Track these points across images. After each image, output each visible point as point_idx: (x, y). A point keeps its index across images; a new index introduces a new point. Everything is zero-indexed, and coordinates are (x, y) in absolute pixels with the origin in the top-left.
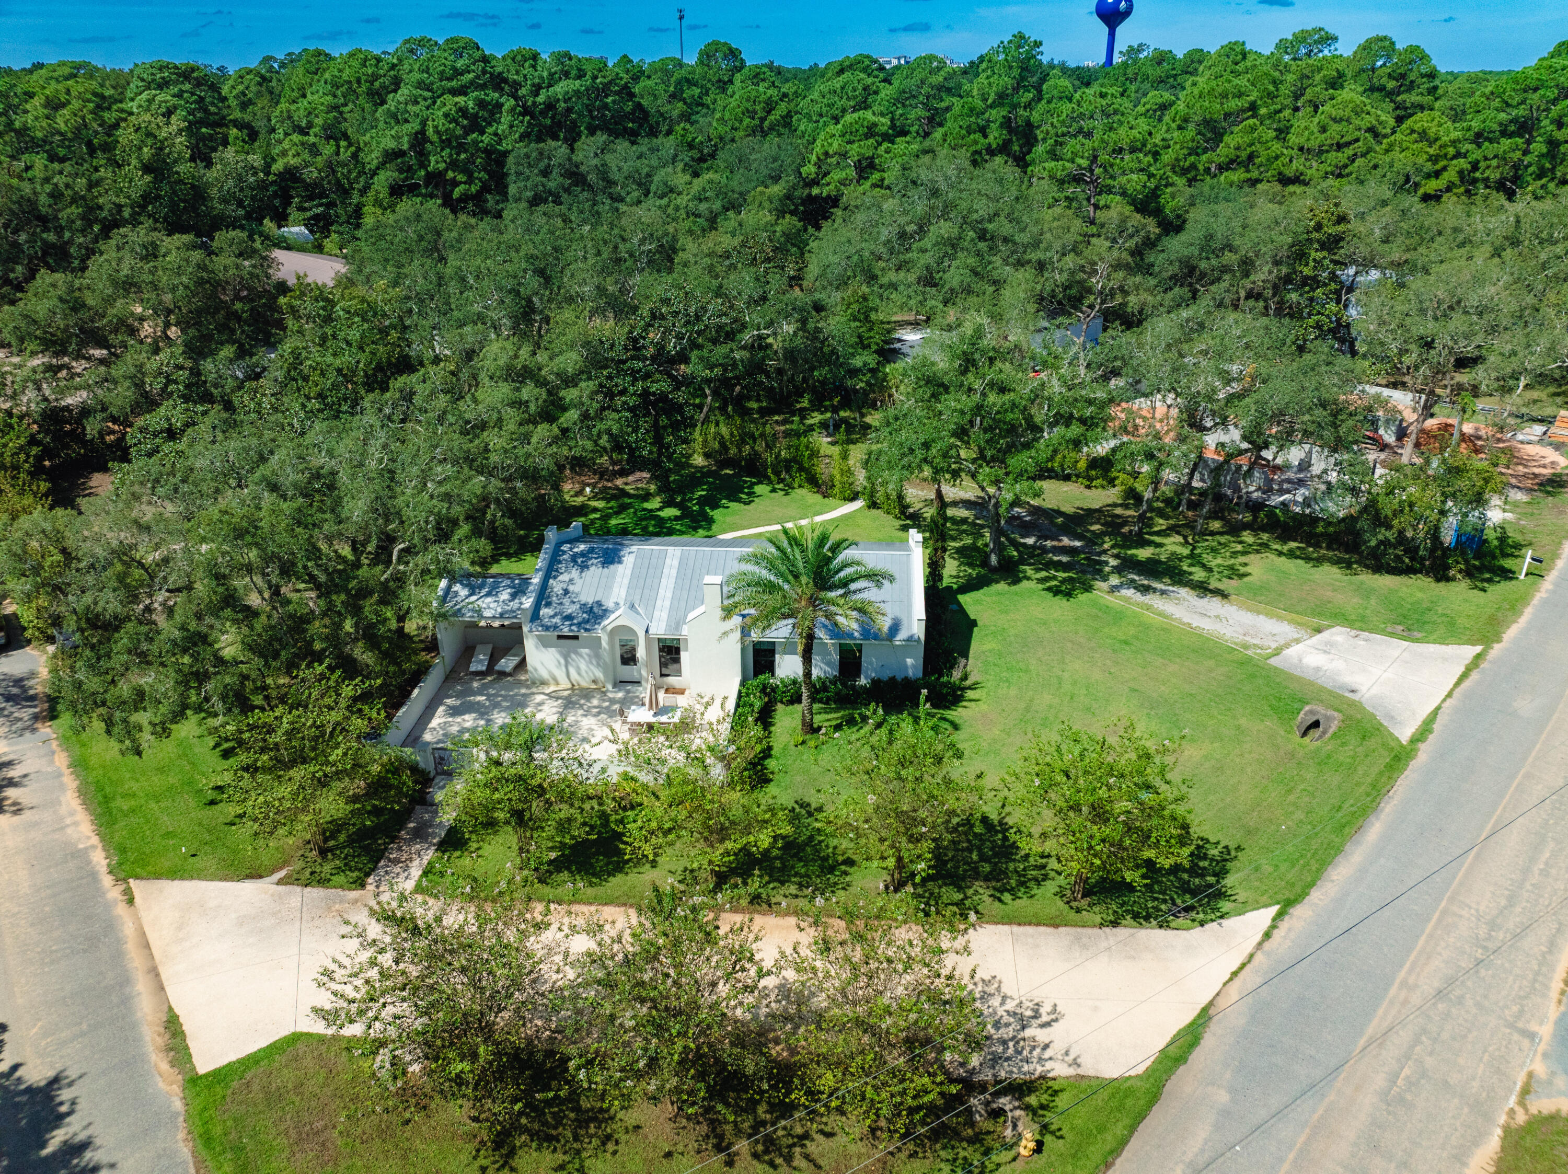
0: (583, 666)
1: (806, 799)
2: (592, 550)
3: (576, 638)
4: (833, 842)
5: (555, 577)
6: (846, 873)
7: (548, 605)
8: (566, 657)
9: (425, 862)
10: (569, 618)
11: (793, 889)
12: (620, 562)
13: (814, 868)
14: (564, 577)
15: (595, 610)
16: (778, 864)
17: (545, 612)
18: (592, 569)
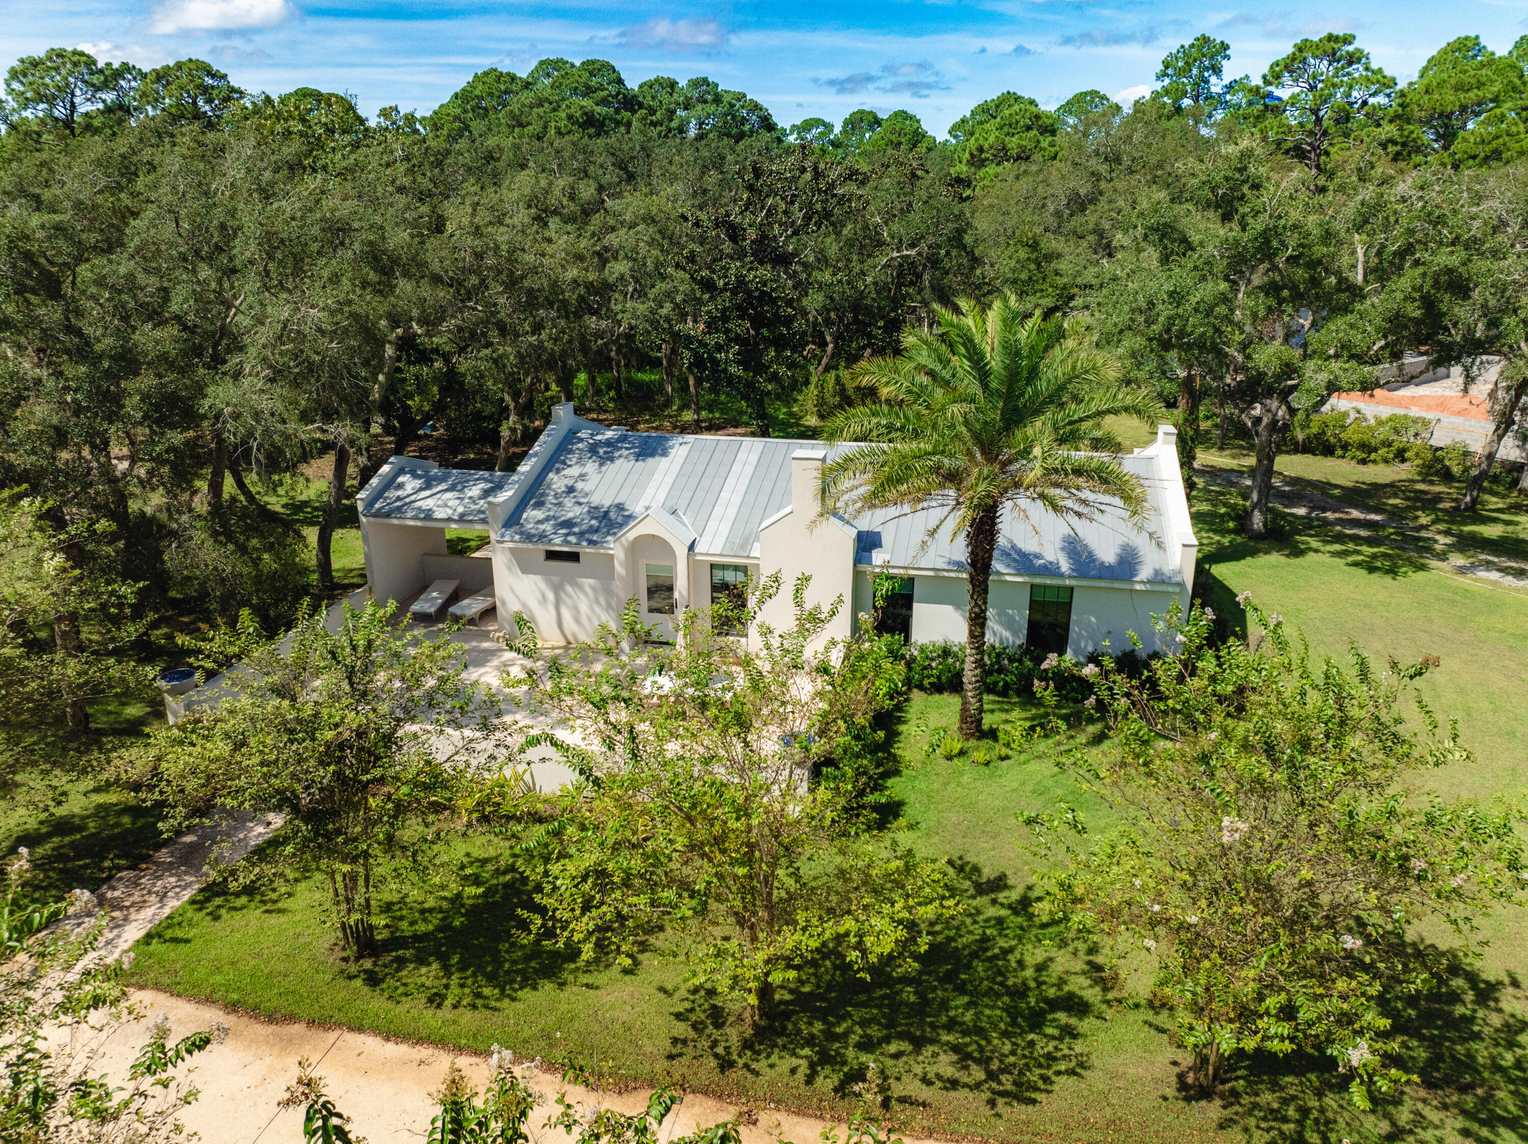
0: (584, 607)
1: (972, 858)
2: (622, 439)
3: (574, 557)
4: (1034, 955)
5: (558, 471)
6: (1069, 1033)
7: (539, 505)
8: (557, 589)
9: (167, 911)
10: (568, 524)
11: (945, 1065)
12: (665, 454)
13: (993, 1012)
14: (575, 471)
15: (612, 515)
16: (909, 994)
17: (532, 515)
18: (618, 462)
